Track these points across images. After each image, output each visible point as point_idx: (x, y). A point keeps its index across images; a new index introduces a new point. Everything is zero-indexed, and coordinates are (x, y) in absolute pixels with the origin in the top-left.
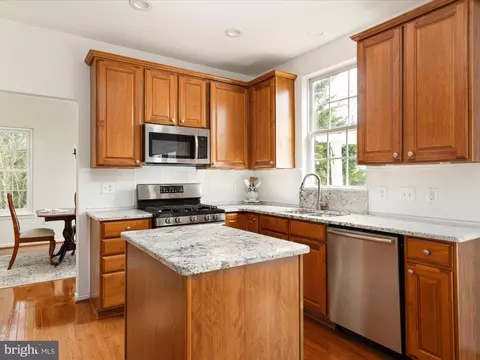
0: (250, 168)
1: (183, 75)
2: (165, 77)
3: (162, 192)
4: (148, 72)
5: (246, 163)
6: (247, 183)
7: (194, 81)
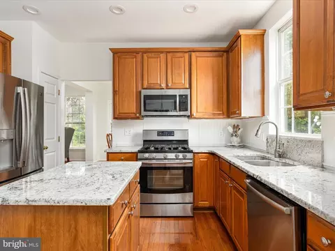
0: (228, 117)
1: (169, 52)
2: (156, 56)
3: (158, 135)
4: (145, 55)
5: (225, 114)
6: (231, 130)
7: (179, 55)
